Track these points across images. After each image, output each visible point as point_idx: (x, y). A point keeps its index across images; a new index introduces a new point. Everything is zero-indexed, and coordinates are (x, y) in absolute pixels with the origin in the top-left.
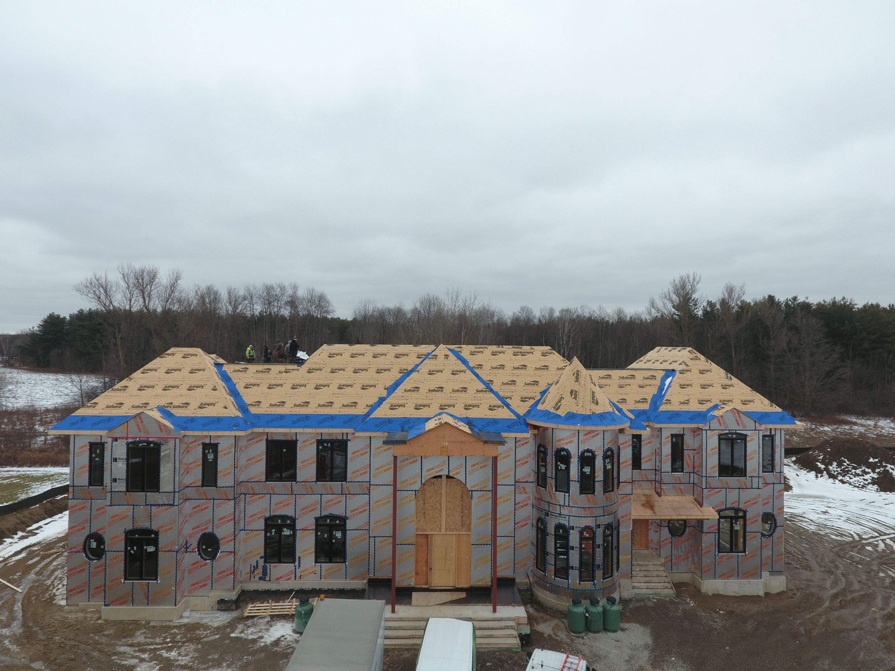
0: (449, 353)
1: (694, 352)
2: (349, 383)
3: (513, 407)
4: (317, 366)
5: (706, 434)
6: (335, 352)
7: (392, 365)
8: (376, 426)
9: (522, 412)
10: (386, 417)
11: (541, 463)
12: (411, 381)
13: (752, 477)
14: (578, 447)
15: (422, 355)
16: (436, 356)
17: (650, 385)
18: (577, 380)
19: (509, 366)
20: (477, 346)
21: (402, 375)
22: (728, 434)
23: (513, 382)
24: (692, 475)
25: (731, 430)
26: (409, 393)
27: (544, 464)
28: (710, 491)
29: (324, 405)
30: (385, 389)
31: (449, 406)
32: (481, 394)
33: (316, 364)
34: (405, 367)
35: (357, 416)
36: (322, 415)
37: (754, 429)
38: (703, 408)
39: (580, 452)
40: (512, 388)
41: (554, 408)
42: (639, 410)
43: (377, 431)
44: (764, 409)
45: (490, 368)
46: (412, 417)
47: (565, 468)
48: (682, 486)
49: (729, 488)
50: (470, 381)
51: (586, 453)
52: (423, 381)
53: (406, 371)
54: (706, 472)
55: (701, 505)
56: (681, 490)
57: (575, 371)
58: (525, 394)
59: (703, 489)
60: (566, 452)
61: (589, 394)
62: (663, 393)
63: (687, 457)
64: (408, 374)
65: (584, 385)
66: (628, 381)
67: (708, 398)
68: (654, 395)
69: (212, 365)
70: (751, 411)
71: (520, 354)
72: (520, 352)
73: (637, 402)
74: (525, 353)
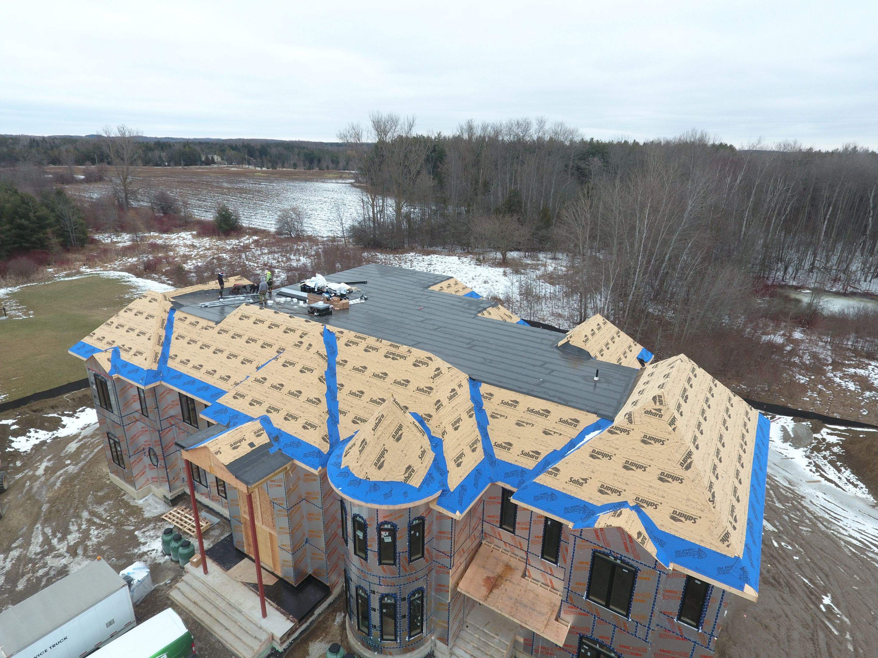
2: (237, 353)
3: (340, 426)
4: (227, 328)
5: (575, 541)
6: (246, 314)
7: (277, 340)
10: (226, 405)
12: (265, 370)
13: (637, 622)
16: (302, 343)
17: (561, 434)
19: (370, 371)
22: (608, 554)
23: (360, 394)
25: (612, 552)
26: (256, 383)
28: (571, 607)
29: (209, 373)
31: (275, 410)
32: (308, 405)
33: (228, 325)
37: (652, 567)
40: (355, 401)
41: (346, 452)
42: (518, 466)
43: (213, 418)
45: (352, 368)
46: (242, 411)
48: (553, 579)
49: (599, 618)
52: (274, 372)
54: (569, 584)
55: (558, 616)
56: (551, 582)
57: (380, 414)
58: (361, 414)
59: (562, 600)
62: (569, 452)
63: (564, 550)
66: (534, 418)
67: (620, 487)
68: (555, 450)
69: (165, 311)
70: (677, 535)
71: (391, 356)
72: (394, 354)
73: (524, 454)
74: (398, 355)
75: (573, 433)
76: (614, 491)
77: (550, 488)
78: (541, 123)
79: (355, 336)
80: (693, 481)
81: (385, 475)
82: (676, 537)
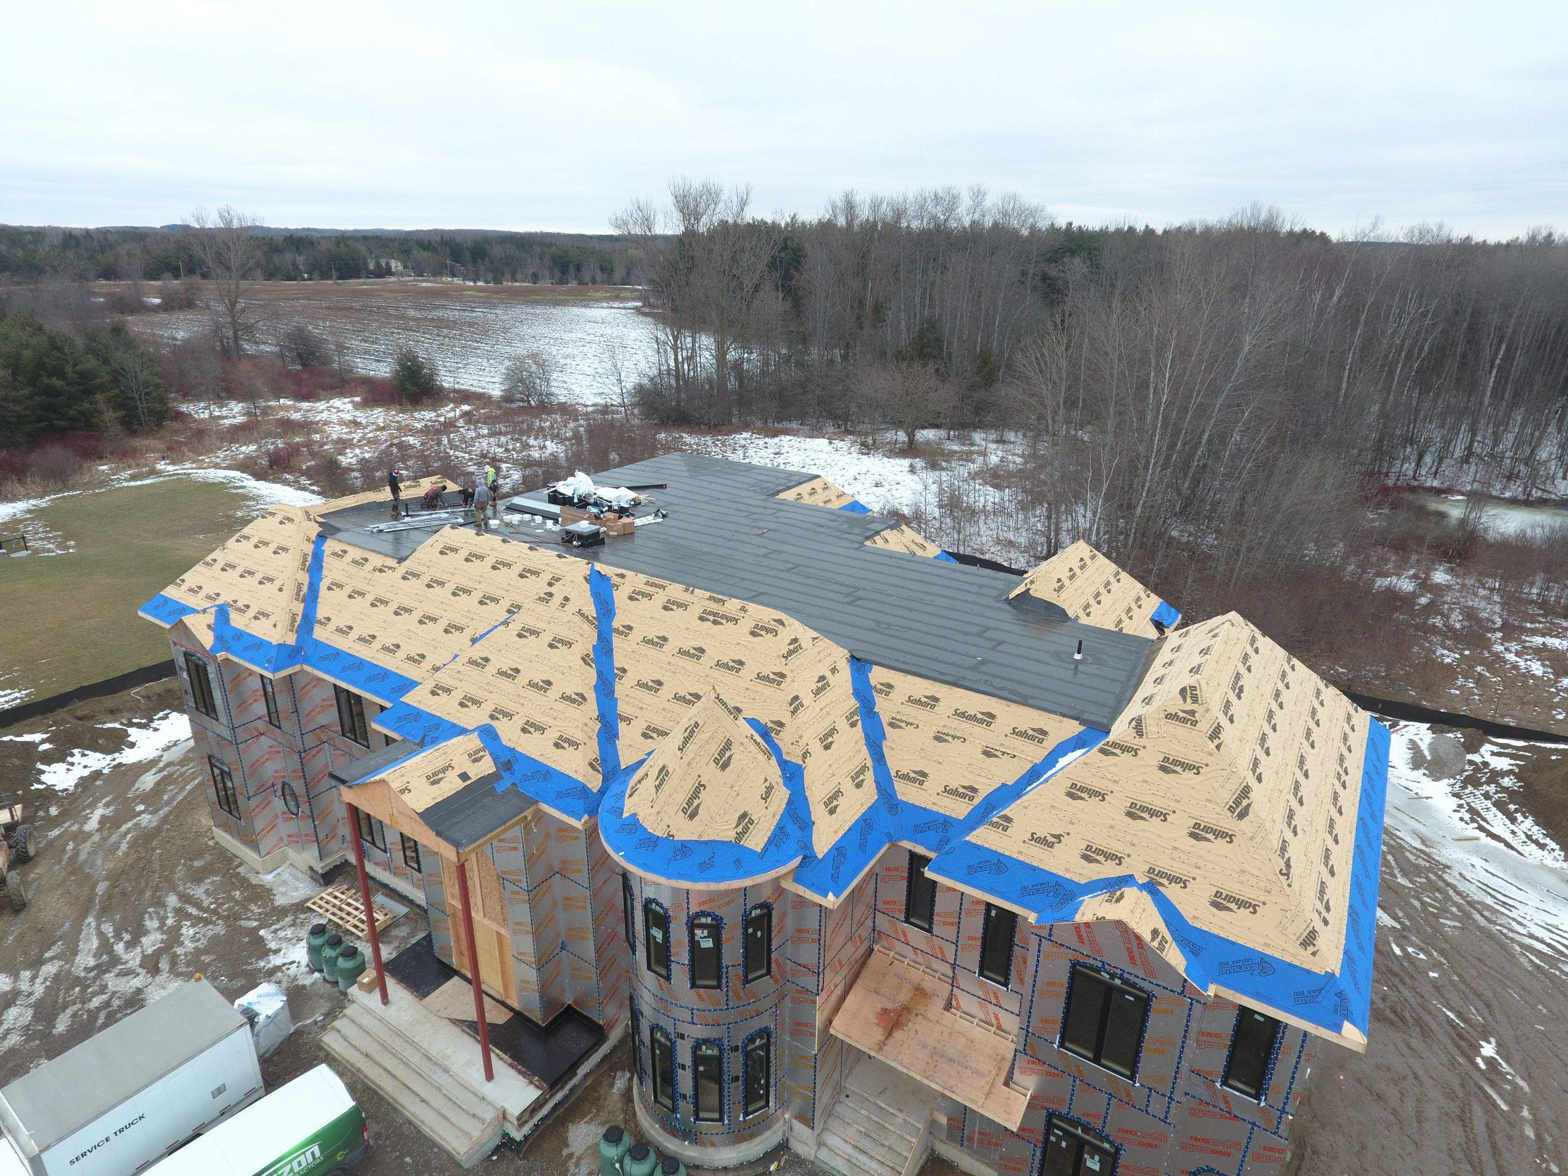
2: (436, 613)
3: (621, 743)
4: (419, 569)
5: (1039, 945)
7: (507, 591)
9: (629, 759)
12: (486, 644)
13: (1150, 1089)
15: (557, 579)
16: (552, 595)
17: (1014, 756)
19: (674, 644)
20: (649, 580)
22: (1096, 968)
23: (656, 686)
25: (1106, 964)
26: (471, 667)
28: (1033, 1063)
29: (388, 649)
30: (472, 640)
31: (506, 715)
32: (563, 705)
33: (420, 564)
36: (377, 666)
37: (1178, 991)
38: (1083, 873)
40: (647, 698)
41: (631, 788)
42: (937, 813)
43: (395, 729)
45: (640, 640)
46: (446, 718)
48: (1000, 1013)
49: (1082, 1081)
52: (502, 648)
54: (1029, 1021)
55: (1009, 1078)
56: (997, 1019)
58: (658, 721)
62: (1027, 789)
63: (1020, 962)
66: (967, 727)
67: (1121, 849)
68: (1004, 785)
69: (308, 540)
70: (1222, 935)
71: (711, 618)
72: (715, 614)
73: (948, 791)
74: (723, 617)
75: (1037, 753)
76: (1109, 856)
77: (996, 852)
78: (979, 195)
79: (647, 583)
80: (1252, 838)
81: (700, 830)
82: (1220, 938)
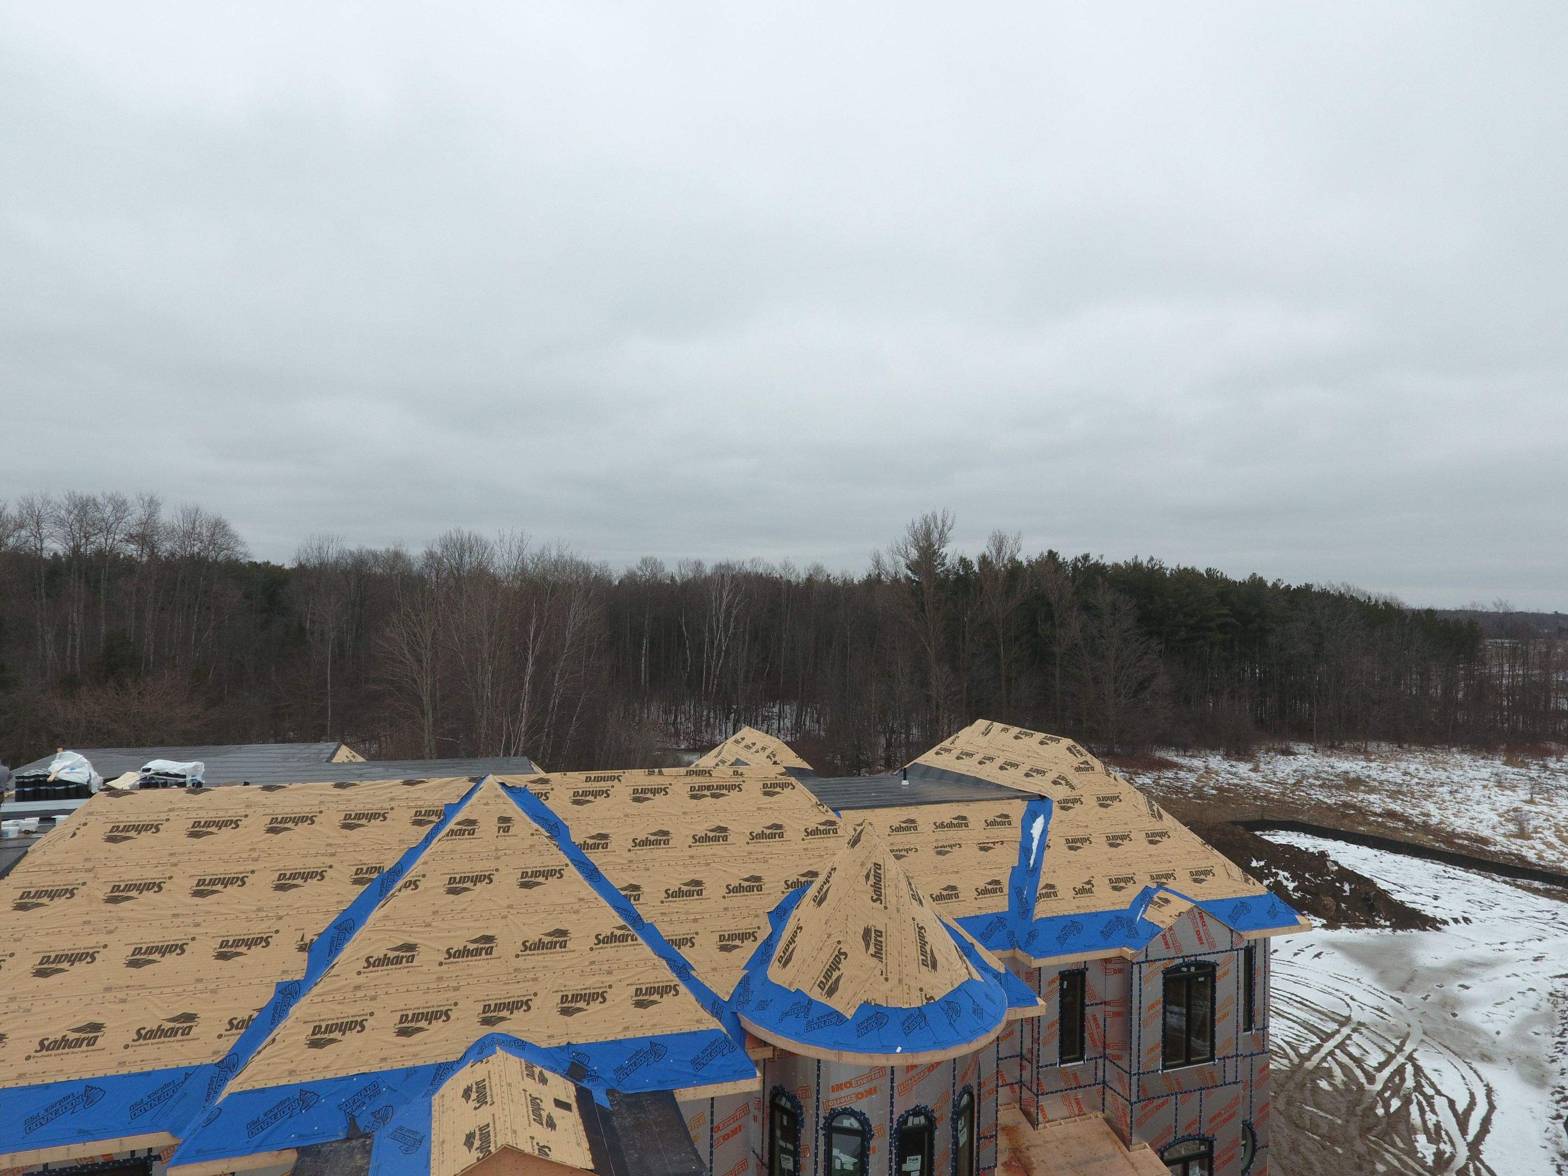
0: (512, 808)
1: (1079, 751)
2: (173, 937)
3: (701, 973)
4: (59, 881)
5: (1140, 973)
6: (133, 820)
7: (333, 855)
8: (255, 1127)
9: (724, 987)
10: (295, 1080)
11: (783, 1144)
12: (390, 925)
13: (1224, 1058)
14: (892, 1103)
15: (428, 813)
16: (473, 822)
17: (1002, 843)
18: (878, 897)
19: (681, 835)
20: (593, 774)
21: (361, 889)
22: (1181, 965)
23: (695, 887)
24: (1100, 1061)
25: (1187, 956)
26: (381, 971)
27: (790, 1147)
28: (1146, 1105)
29: (64, 1043)
30: (302, 949)
31: (513, 1006)
32: (609, 951)
33: (56, 872)
34: (371, 860)
35: (188, 1073)
36: (47, 1086)
37: (1229, 948)
38: (1123, 900)
39: (896, 1117)
40: (692, 905)
41: (821, 986)
42: (987, 915)
43: (257, 1149)
44: (1234, 892)
45: (630, 844)
46: (386, 1067)
47: (854, 1164)
48: (1080, 1094)
49: (1181, 1093)
50: (576, 907)
51: (911, 1118)
52: (429, 920)
53: (375, 876)
54: (1139, 1062)
55: (1127, 1143)
56: (1078, 1103)
57: (870, 865)
58: (731, 925)
59: (1131, 1104)
60: (859, 1121)
61: (913, 935)
62: (1032, 862)
63: (1092, 1022)
64: (382, 884)
65: (898, 910)
66: (953, 835)
67: (1127, 872)
68: (1014, 868)
72: (708, 788)
74: (719, 787)
75: (1014, 834)
76: (1126, 880)
82: (1217, 901)
